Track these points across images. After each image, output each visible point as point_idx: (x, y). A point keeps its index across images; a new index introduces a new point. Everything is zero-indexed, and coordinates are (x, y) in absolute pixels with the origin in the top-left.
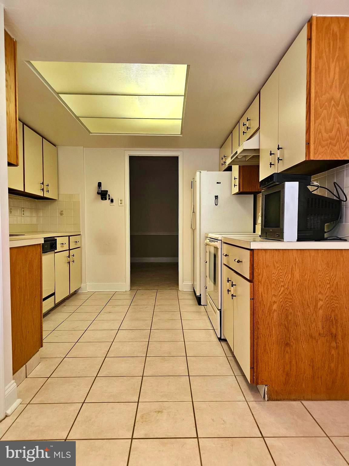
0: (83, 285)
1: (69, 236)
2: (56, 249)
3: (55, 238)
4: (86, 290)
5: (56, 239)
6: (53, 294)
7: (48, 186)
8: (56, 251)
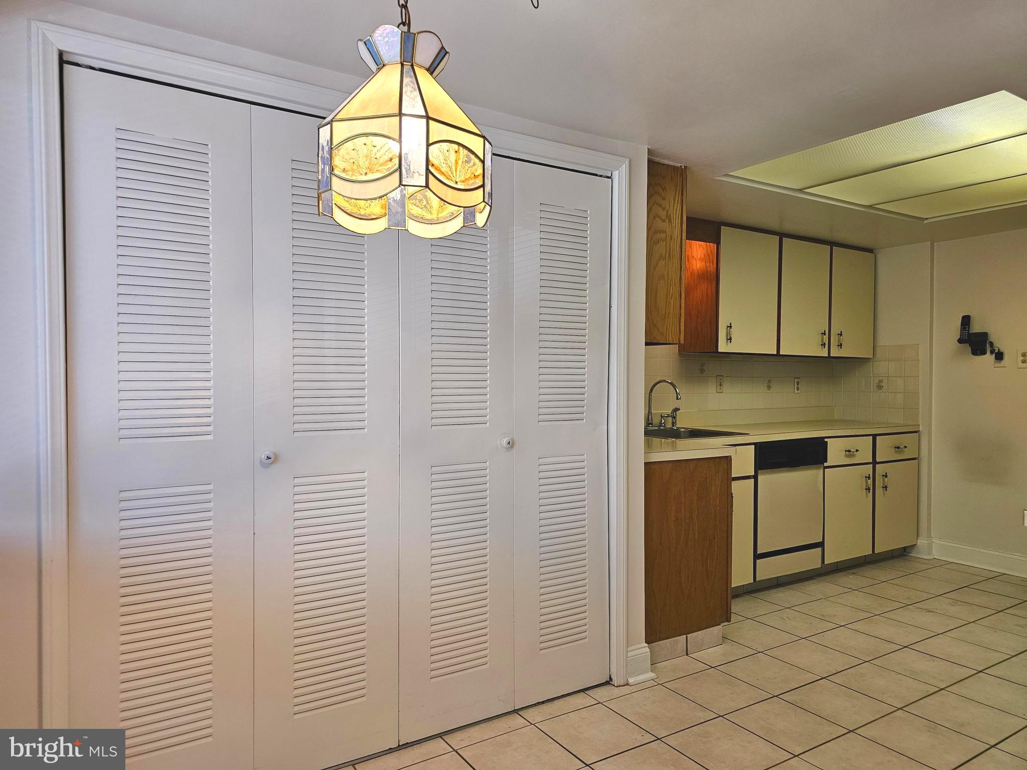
0: (922, 542)
1: (874, 437)
2: (827, 462)
3: (826, 440)
4: (929, 554)
5: (827, 442)
6: (821, 545)
7: (841, 335)
8: (826, 464)
